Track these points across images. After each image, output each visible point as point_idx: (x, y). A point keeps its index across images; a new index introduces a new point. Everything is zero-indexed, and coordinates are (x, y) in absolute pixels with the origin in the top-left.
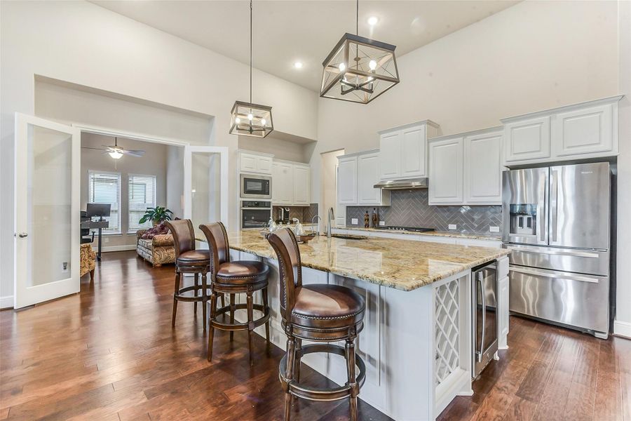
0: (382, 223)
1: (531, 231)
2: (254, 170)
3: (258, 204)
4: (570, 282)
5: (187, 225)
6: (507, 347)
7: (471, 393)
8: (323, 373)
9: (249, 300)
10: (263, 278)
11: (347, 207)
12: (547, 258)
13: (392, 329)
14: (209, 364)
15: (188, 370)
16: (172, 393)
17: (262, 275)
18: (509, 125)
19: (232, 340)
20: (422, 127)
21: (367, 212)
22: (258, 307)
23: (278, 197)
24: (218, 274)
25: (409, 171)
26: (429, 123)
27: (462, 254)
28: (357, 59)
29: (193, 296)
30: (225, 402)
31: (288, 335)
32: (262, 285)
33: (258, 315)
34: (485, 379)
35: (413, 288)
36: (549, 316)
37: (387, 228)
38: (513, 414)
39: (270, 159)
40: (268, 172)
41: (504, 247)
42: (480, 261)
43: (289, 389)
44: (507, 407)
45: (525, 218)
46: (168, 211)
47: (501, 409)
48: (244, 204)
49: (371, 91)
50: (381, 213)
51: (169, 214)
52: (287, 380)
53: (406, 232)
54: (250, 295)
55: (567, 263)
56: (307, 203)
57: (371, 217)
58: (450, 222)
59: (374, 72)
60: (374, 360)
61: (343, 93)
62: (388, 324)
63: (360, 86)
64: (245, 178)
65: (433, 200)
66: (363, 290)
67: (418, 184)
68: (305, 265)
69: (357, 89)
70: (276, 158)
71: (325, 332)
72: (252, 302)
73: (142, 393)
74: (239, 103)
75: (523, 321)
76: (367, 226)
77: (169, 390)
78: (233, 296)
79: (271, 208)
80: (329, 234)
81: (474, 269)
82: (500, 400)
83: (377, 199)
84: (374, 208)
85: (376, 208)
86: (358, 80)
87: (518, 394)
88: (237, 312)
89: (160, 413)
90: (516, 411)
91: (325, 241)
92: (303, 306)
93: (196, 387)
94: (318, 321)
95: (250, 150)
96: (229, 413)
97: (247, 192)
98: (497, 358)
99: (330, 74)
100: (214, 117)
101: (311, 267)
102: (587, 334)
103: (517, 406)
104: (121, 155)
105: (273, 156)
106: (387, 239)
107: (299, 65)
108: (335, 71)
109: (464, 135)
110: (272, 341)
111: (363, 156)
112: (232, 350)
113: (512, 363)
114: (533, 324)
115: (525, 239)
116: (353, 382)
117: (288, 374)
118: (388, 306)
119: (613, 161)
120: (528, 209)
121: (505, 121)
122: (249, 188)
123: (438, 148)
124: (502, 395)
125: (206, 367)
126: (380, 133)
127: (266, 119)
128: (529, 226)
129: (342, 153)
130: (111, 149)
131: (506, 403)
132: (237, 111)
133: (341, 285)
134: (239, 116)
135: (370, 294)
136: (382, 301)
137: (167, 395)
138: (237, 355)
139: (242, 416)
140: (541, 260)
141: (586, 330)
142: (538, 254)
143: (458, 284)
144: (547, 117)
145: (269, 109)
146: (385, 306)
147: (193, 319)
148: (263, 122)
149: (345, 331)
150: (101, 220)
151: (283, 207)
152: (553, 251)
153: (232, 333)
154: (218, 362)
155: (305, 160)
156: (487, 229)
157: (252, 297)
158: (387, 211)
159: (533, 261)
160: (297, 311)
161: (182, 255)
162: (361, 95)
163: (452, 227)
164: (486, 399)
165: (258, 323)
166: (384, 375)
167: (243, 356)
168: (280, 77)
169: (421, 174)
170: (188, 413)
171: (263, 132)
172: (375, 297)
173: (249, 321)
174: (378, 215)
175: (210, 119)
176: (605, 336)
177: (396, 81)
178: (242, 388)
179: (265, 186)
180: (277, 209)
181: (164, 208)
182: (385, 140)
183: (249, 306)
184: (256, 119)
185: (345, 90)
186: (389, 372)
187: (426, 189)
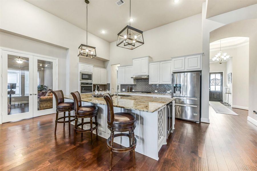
0: (133, 90)
1: (179, 92)
2: (85, 70)
3: (87, 84)
4: (189, 108)
5: (60, 92)
6: (174, 128)
7: (166, 143)
8: (120, 144)
9: (91, 120)
10: (96, 112)
11: (121, 85)
12: (183, 100)
13: (144, 126)
14: (75, 146)
15: (66, 150)
16: (61, 159)
17: (95, 111)
18: (173, 59)
19: (82, 136)
20: (147, 58)
21: (128, 86)
22: (94, 123)
23: (95, 81)
24: (79, 111)
25: (143, 72)
26: (149, 57)
27: (162, 100)
28: (130, 34)
29: (63, 121)
30: (84, 160)
31: (111, 131)
32: (95, 114)
33: (94, 126)
34: (170, 138)
35: (153, 112)
36: (184, 118)
37: (135, 92)
38: (178, 148)
39: (92, 66)
40: (91, 71)
41: (172, 97)
42: (168, 102)
43: (112, 150)
44: (176, 146)
45: (178, 88)
46: (45, 86)
47: (175, 147)
48: (82, 83)
49: (134, 46)
50: (133, 87)
51: (46, 87)
52: (111, 147)
53: (142, 93)
54: (91, 118)
55: (188, 102)
56: (106, 83)
57: (130, 88)
58: (155, 90)
59: (136, 40)
60: (138, 137)
61: (125, 45)
62: (143, 124)
63: (131, 44)
64: (82, 74)
65: (150, 83)
66: (134, 114)
67: (146, 77)
68: (114, 106)
69: (130, 44)
70: (94, 66)
71: (125, 129)
72: (92, 121)
73: (47, 161)
74: (82, 45)
75: (177, 120)
76: (128, 91)
77: (59, 159)
78: (83, 120)
79: (92, 85)
80: (117, 95)
81: (167, 105)
82: (174, 145)
83: (132, 82)
84: (131, 85)
85: (132, 85)
86: (130, 42)
87: (179, 142)
88: (84, 125)
89: (57, 168)
90: (179, 147)
91: (116, 97)
92: (117, 120)
93: (71, 156)
94: (122, 125)
95: (85, 63)
96: (87, 163)
97: (83, 79)
98: (172, 132)
99: (121, 39)
100: (69, 49)
101: (117, 107)
102: (194, 122)
103: (179, 145)
104: (22, 62)
105: (93, 65)
106: (138, 96)
107: (103, 32)
108: (122, 37)
109: (160, 61)
110: (98, 135)
111: (127, 67)
112: (82, 140)
113: (176, 133)
114: (180, 121)
115: (177, 95)
116: (134, 144)
117: (111, 145)
118: (143, 118)
119: (201, 71)
120: (178, 86)
121: (172, 58)
122: (83, 77)
123: (152, 65)
124: (175, 143)
125: (74, 147)
126: (133, 59)
127: (93, 52)
128: (179, 91)
129: (119, 65)
130: (17, 59)
131: (176, 145)
132: (82, 48)
133: (126, 112)
134: (82, 50)
135: (137, 115)
136: (141, 117)
137: (59, 161)
138: (85, 142)
139: (92, 163)
140: (181, 101)
141: (194, 121)
142: (180, 99)
143: (163, 110)
144: (184, 58)
145: (94, 48)
146: (142, 118)
147: (63, 130)
148: (92, 53)
149: (131, 128)
150: (11, 90)
151: (97, 85)
152: (185, 98)
153: (82, 134)
154: (78, 145)
155: (105, 67)
156: (166, 92)
157: (92, 119)
158: (135, 86)
159: (179, 101)
160: (115, 122)
161: (59, 105)
162: (130, 46)
163: (156, 91)
164: (171, 145)
165: (94, 129)
166: (141, 141)
167: (88, 142)
168: (97, 36)
169: (147, 74)
170: (70, 166)
171: (91, 56)
172: (138, 115)
173: (91, 128)
174: (132, 87)
175: (67, 49)
176: (199, 123)
177: (143, 43)
178: (90, 153)
179: (90, 77)
180: (94, 85)
181: (43, 85)
182: (135, 62)
183: (91, 123)
184: (90, 52)
185: (125, 44)
186: (143, 140)
187: (148, 79)
